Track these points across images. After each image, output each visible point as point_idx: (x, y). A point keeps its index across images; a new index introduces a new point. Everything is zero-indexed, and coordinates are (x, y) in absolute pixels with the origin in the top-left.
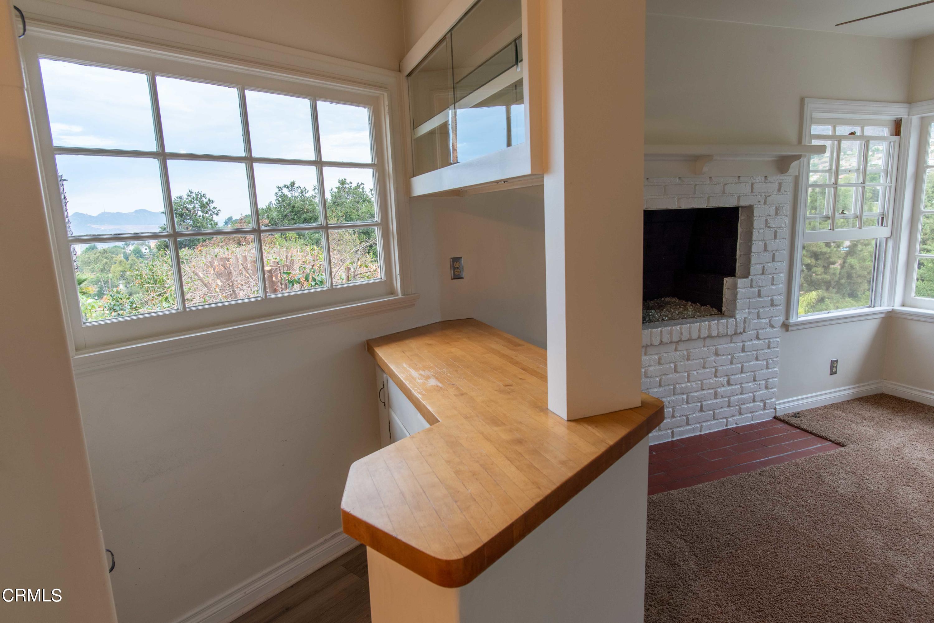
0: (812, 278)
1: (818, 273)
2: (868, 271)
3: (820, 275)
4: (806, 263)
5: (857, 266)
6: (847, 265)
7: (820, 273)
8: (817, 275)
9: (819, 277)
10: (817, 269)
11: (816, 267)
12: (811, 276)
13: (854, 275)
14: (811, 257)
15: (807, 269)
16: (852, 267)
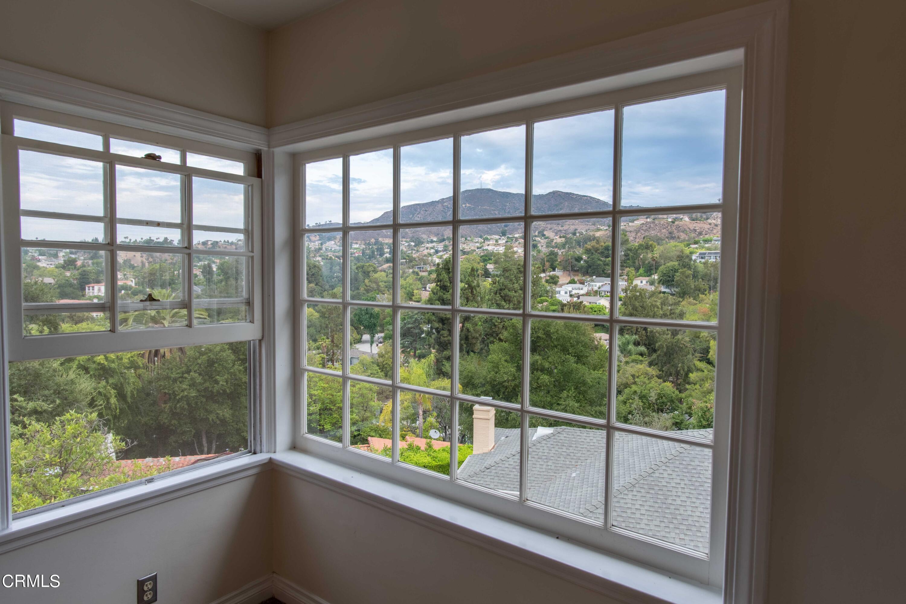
0: (441, 341)
1: (444, 335)
2: (480, 333)
3: (447, 337)
4: (436, 327)
5: (471, 329)
6: (464, 329)
7: (446, 335)
8: (444, 337)
9: (446, 339)
10: (444, 332)
11: (443, 330)
12: (440, 338)
13: (470, 337)
14: (439, 322)
15: (437, 332)
16: (468, 330)
